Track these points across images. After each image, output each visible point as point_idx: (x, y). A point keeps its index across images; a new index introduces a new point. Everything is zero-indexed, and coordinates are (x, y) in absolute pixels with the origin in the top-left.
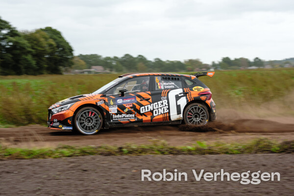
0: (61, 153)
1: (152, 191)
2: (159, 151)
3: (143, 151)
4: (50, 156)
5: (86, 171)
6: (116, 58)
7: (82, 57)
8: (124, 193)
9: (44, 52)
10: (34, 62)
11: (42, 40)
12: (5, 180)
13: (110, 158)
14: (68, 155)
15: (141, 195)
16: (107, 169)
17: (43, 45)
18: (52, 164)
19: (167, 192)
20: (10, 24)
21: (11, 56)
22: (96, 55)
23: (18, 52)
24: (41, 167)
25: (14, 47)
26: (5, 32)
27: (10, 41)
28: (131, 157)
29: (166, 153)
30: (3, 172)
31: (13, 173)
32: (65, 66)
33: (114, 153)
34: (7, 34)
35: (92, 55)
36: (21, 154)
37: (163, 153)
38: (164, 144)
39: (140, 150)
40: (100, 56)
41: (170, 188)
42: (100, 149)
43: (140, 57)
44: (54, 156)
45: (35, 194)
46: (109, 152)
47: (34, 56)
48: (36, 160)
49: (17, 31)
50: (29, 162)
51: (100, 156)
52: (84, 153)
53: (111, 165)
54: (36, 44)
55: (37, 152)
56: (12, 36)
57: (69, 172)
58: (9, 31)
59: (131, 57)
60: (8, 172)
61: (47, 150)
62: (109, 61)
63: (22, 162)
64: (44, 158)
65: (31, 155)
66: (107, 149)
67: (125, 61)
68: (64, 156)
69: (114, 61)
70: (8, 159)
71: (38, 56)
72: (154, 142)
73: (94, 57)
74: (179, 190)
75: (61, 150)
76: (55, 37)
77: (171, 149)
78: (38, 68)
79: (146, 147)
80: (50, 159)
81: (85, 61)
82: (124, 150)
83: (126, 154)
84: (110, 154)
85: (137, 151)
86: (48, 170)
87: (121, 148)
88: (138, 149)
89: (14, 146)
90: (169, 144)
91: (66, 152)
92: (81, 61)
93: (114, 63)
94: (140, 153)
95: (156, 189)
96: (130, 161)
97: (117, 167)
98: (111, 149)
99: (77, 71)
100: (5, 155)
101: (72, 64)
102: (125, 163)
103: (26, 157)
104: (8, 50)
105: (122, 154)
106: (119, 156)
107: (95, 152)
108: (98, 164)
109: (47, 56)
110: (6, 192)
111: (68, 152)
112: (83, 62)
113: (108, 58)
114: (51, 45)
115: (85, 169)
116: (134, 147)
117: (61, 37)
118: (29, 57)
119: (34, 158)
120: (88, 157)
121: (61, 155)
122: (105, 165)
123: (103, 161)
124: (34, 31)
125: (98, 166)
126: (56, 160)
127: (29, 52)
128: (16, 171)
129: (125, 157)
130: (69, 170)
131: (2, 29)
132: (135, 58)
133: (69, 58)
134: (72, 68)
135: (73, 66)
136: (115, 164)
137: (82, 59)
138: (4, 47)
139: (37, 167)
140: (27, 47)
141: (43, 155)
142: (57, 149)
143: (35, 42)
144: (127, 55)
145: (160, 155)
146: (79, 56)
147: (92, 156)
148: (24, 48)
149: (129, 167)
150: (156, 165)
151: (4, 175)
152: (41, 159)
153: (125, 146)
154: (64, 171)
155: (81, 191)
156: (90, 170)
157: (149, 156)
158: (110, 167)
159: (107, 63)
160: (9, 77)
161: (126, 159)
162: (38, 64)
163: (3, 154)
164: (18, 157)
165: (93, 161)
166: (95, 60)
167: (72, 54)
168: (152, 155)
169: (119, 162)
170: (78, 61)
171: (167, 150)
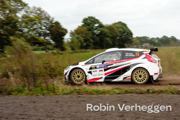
0: (114, 92)
1: (161, 115)
2: (171, 92)
3: (162, 92)
4: (108, 93)
5: (125, 102)
6: (157, 38)
7: (138, 38)
8: (145, 115)
9: (117, 36)
10: (111, 42)
11: (116, 29)
12: (81, 105)
13: (141, 95)
14: (118, 93)
15: (154, 116)
16: (138, 102)
17: (116, 32)
18: (108, 98)
19: (170, 116)
20: (99, 21)
21: (99, 38)
22: (146, 37)
23: (103, 36)
24: (102, 99)
25: (101, 34)
26: (96, 25)
27: (99, 31)
28: (154, 95)
29: (175, 93)
30: (81, 101)
31: (86, 101)
32: (128, 44)
33: (144, 93)
34: (97, 26)
35: (144, 37)
36: (92, 92)
37: (173, 94)
38: (174, 88)
39: (159, 92)
40: (148, 37)
41: (172, 113)
42: (137, 90)
43: (172, 38)
44: (110, 93)
45: (95, 113)
46: (141, 92)
47: (111, 38)
48: (100, 95)
49: (103, 24)
50: (96, 96)
51: (135, 94)
52: (127, 92)
53: (141, 99)
54: (112, 32)
55: (101, 91)
56: (100, 28)
57: (116, 102)
58: (99, 25)
59: (167, 37)
60: (84, 101)
61: (107, 90)
62: (153, 40)
63: (93, 96)
64: (104, 94)
65: (98, 92)
66: (140, 90)
67: (163, 40)
68: (115, 94)
69: (156, 40)
70: (86, 94)
71: (113, 38)
72: (169, 87)
73: (145, 38)
74: (178, 115)
75: (114, 90)
76: (123, 27)
77: (178, 91)
78: (112, 44)
79: (164, 90)
80: (107, 95)
81: (139, 40)
82: (150, 91)
83: (151, 93)
84: (141, 93)
85: (157, 92)
86: (105, 101)
87: (148, 90)
88: (159, 91)
89: (89, 88)
90: (177, 88)
91: (117, 91)
92: (137, 40)
93: (156, 41)
94: (159, 93)
95: (164, 114)
96: (153, 97)
97: (144, 101)
98: (143, 90)
99: (135, 46)
100: (84, 92)
101: (132, 42)
102: (149, 98)
103: (95, 94)
104: (97, 35)
105: (149, 94)
106: (146, 94)
107: (134, 92)
108: (133, 99)
109: (118, 38)
110: (81, 111)
111: (118, 91)
112: (138, 41)
113: (153, 39)
114: (120, 32)
115: (125, 101)
116: (156, 90)
117: (127, 27)
118: (108, 39)
119: (99, 94)
120: (129, 95)
121: (114, 93)
122: (137, 99)
123: (137, 97)
124: (112, 24)
125: (133, 100)
126: (110, 96)
127: (108, 36)
128: (88, 100)
129: (150, 95)
130: (116, 101)
131: (95, 24)
132: (169, 38)
133: (130, 39)
134: (132, 45)
135: (133, 43)
136: (143, 99)
137: (138, 39)
138: (95, 33)
139: (100, 99)
140: (108, 33)
141: (104, 93)
142: (112, 90)
143: (112, 30)
144: (164, 36)
145: (171, 95)
146: (136, 38)
147: (131, 94)
148: (106, 34)
149: (151, 101)
150: (167, 100)
151: (82, 102)
152: (103, 95)
153: (151, 89)
154: (113, 102)
155: (120, 113)
156: (128, 101)
157: (164, 95)
158: (140, 100)
159: (152, 41)
160: (97, 50)
161: (151, 96)
162: (113, 42)
163: (83, 91)
164: (91, 93)
165: (131, 97)
166: (145, 40)
167: (132, 37)
168: (166, 94)
169: (146, 98)
170: (135, 40)
171: (175, 92)
